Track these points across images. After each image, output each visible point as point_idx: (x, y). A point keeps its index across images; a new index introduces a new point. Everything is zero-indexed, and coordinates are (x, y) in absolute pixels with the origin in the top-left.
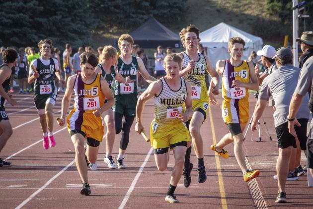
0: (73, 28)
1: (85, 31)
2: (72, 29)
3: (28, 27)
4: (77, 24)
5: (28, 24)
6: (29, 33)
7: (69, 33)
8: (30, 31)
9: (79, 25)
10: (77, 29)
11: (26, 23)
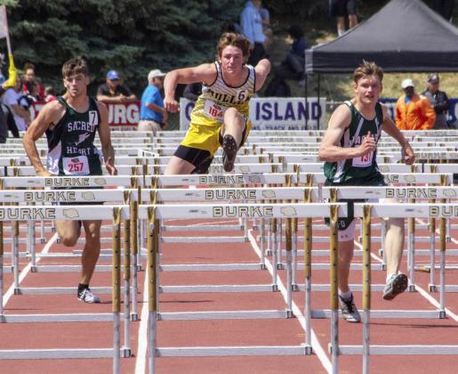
0: (178, 20)
1: (208, 28)
2: (176, 24)
3: (61, 18)
4: (190, 9)
5: (62, 8)
6: (63, 34)
7: (168, 34)
8: (66, 29)
9: (195, 13)
10: (188, 22)
11: (56, 7)
